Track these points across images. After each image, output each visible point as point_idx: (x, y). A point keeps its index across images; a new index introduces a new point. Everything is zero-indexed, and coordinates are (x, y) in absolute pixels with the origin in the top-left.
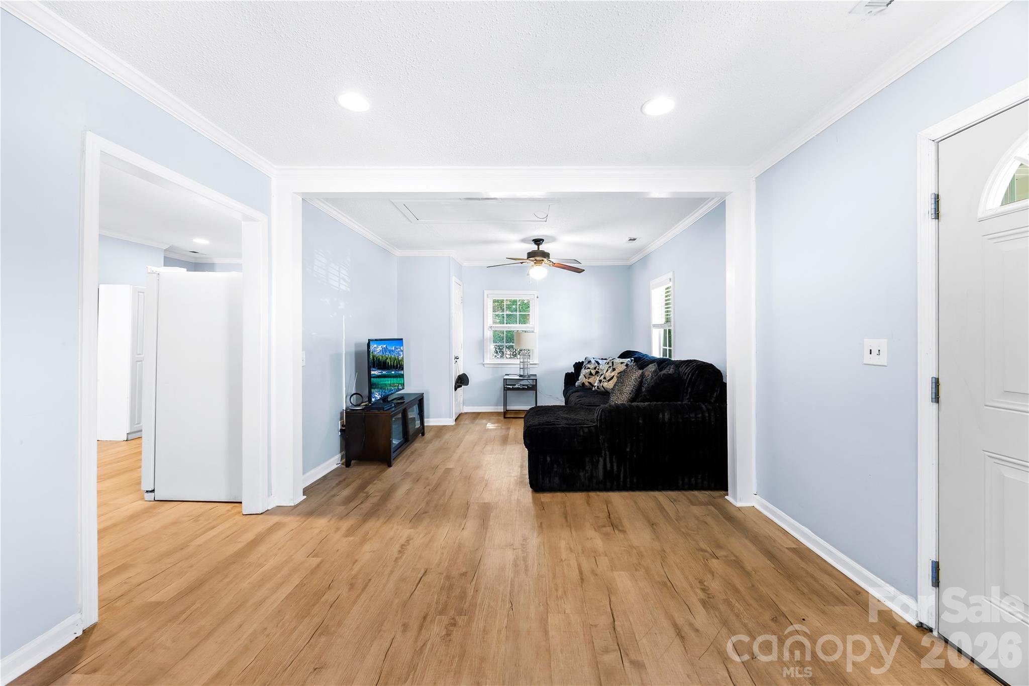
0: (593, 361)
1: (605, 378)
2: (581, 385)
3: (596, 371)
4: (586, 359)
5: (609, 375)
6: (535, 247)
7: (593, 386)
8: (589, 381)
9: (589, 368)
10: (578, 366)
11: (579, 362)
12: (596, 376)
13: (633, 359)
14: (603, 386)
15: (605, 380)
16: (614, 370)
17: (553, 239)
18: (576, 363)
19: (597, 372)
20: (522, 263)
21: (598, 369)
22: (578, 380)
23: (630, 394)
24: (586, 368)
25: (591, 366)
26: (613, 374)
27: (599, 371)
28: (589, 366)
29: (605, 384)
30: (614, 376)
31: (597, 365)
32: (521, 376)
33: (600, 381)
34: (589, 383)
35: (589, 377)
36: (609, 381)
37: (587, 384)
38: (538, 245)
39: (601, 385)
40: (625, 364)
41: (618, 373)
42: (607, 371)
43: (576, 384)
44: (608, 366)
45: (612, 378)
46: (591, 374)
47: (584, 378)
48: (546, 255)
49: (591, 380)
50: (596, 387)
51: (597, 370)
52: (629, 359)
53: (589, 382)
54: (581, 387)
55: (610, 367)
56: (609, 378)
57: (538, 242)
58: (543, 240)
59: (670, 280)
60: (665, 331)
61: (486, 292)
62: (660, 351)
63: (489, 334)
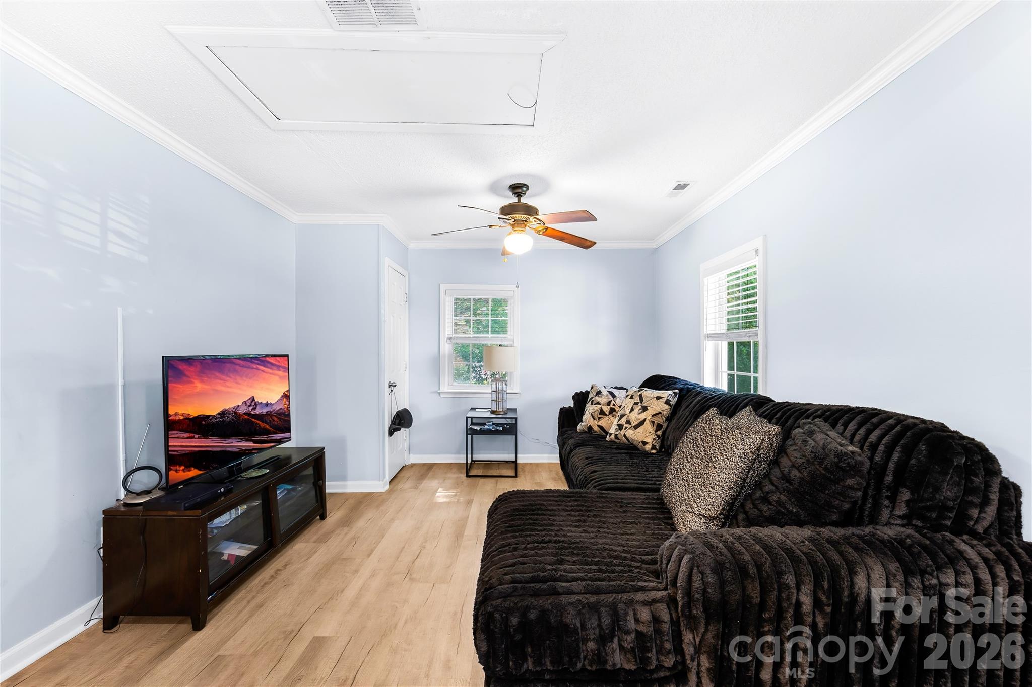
0: (605, 392)
1: (628, 422)
2: (586, 430)
3: (611, 408)
4: (592, 388)
5: (635, 417)
7: (607, 433)
8: (599, 424)
9: (598, 403)
10: (581, 399)
11: (581, 392)
12: (611, 417)
13: (677, 391)
14: (625, 435)
15: (629, 426)
16: (645, 409)
18: (577, 393)
19: (612, 411)
21: (614, 405)
22: (581, 421)
24: (594, 402)
25: (603, 400)
26: (643, 416)
27: (617, 408)
28: (598, 399)
29: (630, 433)
30: (645, 420)
31: (611, 398)
32: (493, 412)
33: (620, 427)
34: (600, 427)
35: (599, 418)
36: (636, 427)
37: (596, 428)
38: (519, 195)
39: (622, 432)
40: (664, 400)
41: (653, 416)
42: (632, 410)
43: (579, 427)
44: (633, 401)
45: (642, 423)
46: (602, 412)
47: (592, 419)
48: (531, 211)
49: (603, 423)
50: (613, 436)
51: (611, 406)
52: (670, 392)
53: (599, 426)
54: (586, 432)
55: (636, 404)
56: (636, 423)
57: (518, 189)
58: (526, 187)
59: (757, 251)
60: (731, 345)
61: (443, 287)
62: (716, 378)
63: (447, 348)
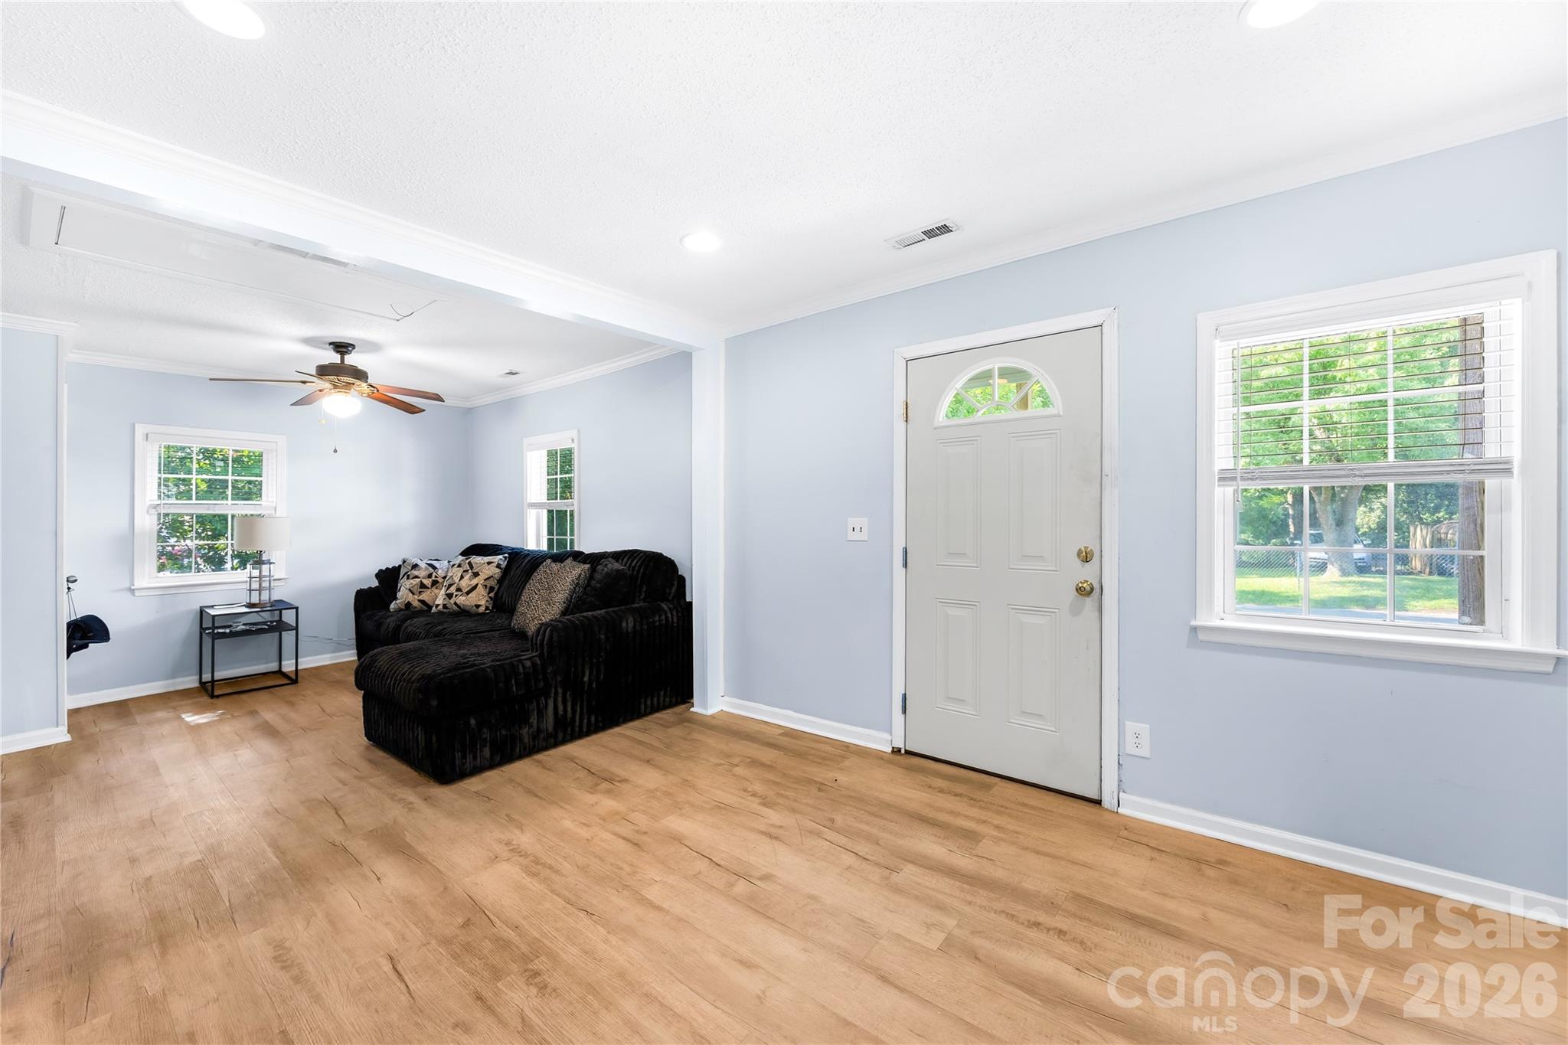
0: (422, 565)
1: (459, 590)
2: (403, 607)
3: (433, 581)
4: (404, 562)
5: (465, 584)
6: (335, 358)
7: (430, 607)
8: (421, 598)
9: (416, 577)
10: (389, 578)
11: (387, 569)
12: (434, 589)
13: (506, 555)
14: (455, 603)
15: (460, 593)
16: (476, 575)
17: (373, 347)
18: (381, 571)
19: (435, 583)
20: (304, 382)
21: (436, 577)
22: (395, 598)
23: (564, 603)
24: (410, 577)
25: (422, 573)
26: (475, 582)
27: (440, 580)
28: (416, 573)
29: (461, 600)
30: (477, 585)
31: (431, 570)
32: (250, 605)
33: (450, 596)
34: (422, 602)
35: (420, 592)
36: (468, 593)
37: (416, 604)
38: (343, 354)
39: (452, 601)
40: (495, 565)
41: (485, 580)
42: (462, 577)
43: (392, 606)
44: (461, 570)
45: (475, 588)
46: (423, 586)
47: (411, 594)
48: (360, 375)
49: (425, 596)
50: (440, 607)
51: (433, 578)
52: (501, 557)
53: (419, 600)
54: (402, 610)
55: (467, 571)
56: (467, 589)
57: (342, 348)
58: (353, 346)
59: (573, 440)
60: (550, 512)
61: (140, 430)
62: (538, 543)
63: (147, 523)
